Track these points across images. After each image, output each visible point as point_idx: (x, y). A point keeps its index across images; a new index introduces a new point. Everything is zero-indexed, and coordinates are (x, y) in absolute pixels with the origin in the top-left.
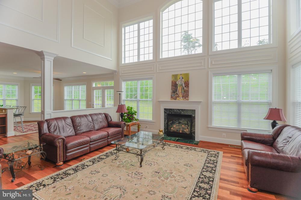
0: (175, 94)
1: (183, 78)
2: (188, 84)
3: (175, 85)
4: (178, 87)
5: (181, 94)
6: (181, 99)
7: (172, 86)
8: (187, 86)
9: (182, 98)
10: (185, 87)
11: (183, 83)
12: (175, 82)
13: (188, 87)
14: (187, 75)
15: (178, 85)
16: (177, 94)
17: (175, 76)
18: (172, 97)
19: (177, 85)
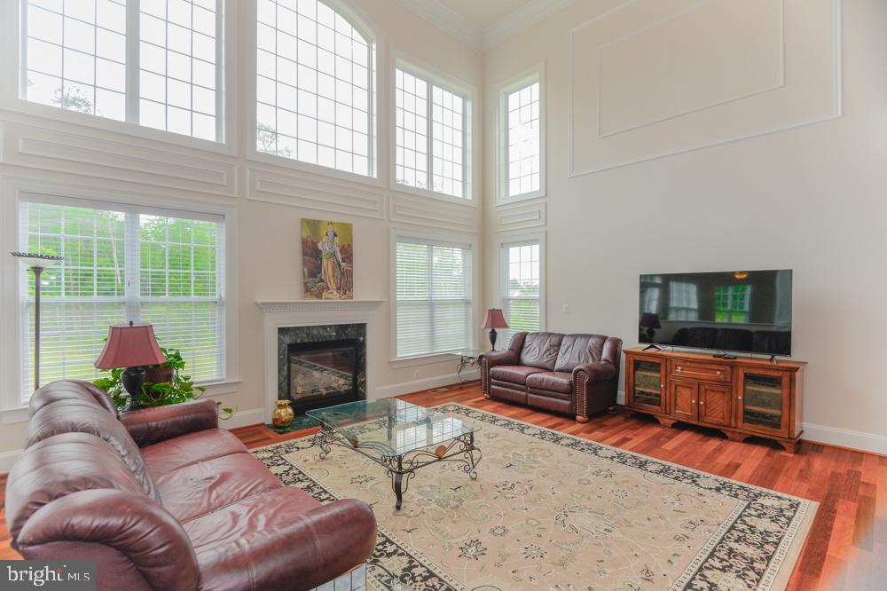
0: (316, 280)
1: (335, 235)
2: (352, 254)
3: (311, 253)
4: (325, 261)
5: (332, 280)
6: (333, 296)
7: (305, 254)
8: (347, 257)
9: (335, 293)
10: (344, 261)
11: (338, 249)
12: (315, 244)
13: (351, 262)
14: (347, 228)
15: (324, 253)
16: (322, 281)
17: (314, 225)
18: (307, 290)
19: (320, 252)
